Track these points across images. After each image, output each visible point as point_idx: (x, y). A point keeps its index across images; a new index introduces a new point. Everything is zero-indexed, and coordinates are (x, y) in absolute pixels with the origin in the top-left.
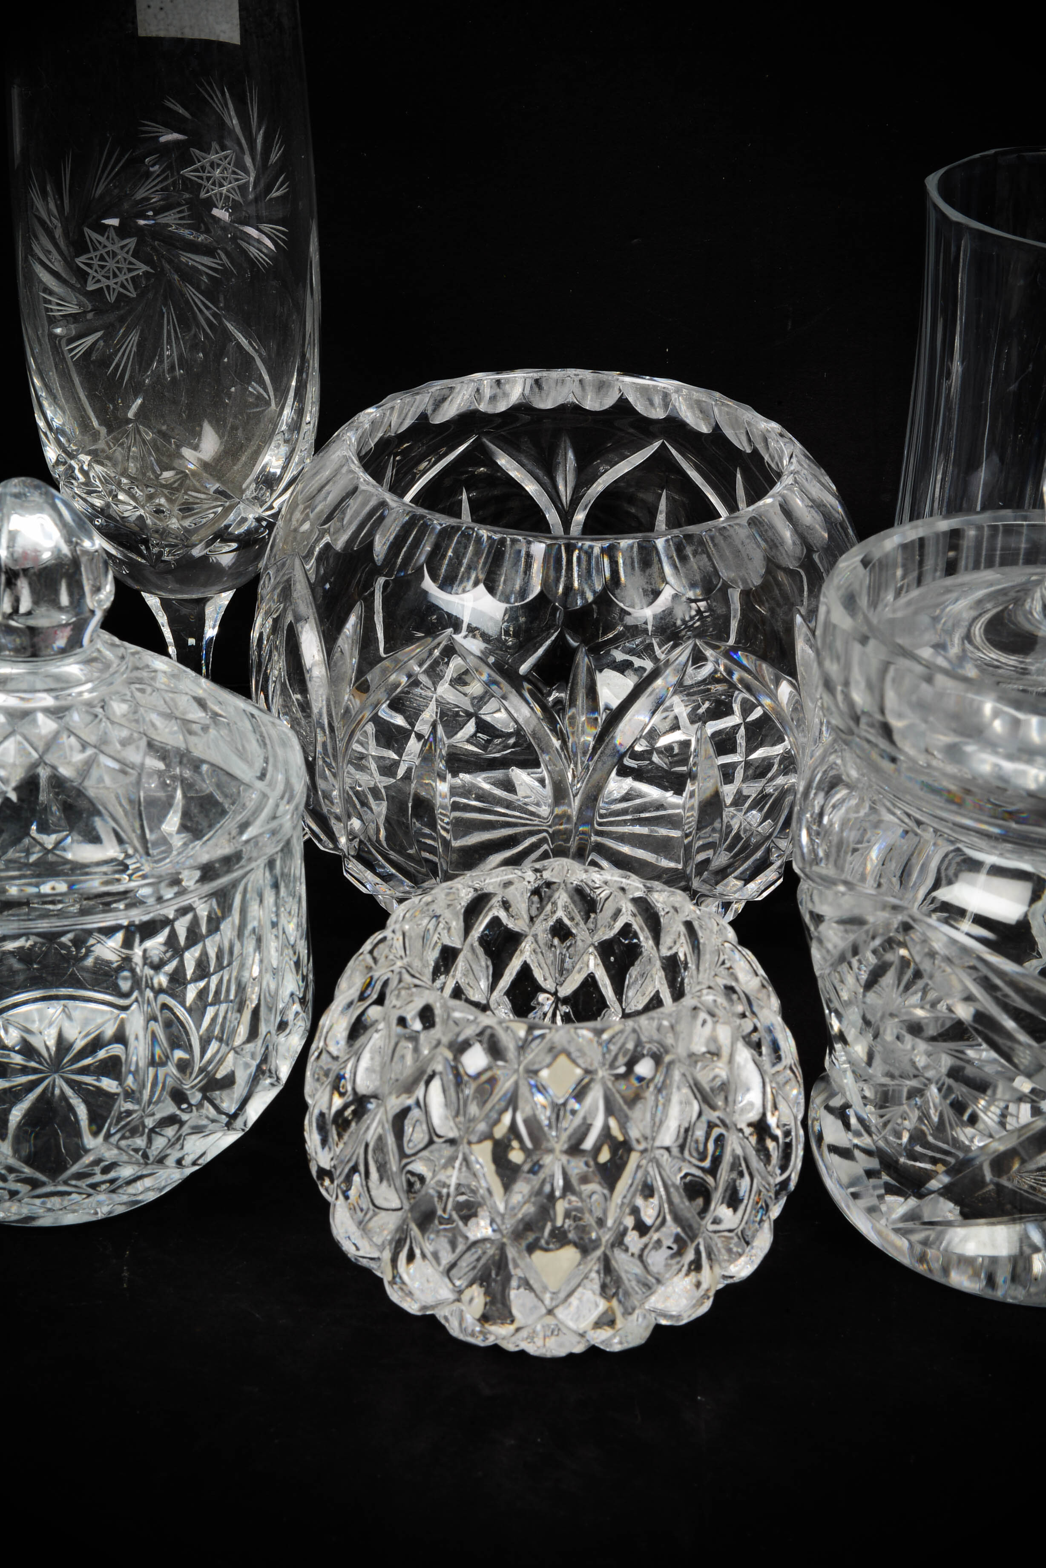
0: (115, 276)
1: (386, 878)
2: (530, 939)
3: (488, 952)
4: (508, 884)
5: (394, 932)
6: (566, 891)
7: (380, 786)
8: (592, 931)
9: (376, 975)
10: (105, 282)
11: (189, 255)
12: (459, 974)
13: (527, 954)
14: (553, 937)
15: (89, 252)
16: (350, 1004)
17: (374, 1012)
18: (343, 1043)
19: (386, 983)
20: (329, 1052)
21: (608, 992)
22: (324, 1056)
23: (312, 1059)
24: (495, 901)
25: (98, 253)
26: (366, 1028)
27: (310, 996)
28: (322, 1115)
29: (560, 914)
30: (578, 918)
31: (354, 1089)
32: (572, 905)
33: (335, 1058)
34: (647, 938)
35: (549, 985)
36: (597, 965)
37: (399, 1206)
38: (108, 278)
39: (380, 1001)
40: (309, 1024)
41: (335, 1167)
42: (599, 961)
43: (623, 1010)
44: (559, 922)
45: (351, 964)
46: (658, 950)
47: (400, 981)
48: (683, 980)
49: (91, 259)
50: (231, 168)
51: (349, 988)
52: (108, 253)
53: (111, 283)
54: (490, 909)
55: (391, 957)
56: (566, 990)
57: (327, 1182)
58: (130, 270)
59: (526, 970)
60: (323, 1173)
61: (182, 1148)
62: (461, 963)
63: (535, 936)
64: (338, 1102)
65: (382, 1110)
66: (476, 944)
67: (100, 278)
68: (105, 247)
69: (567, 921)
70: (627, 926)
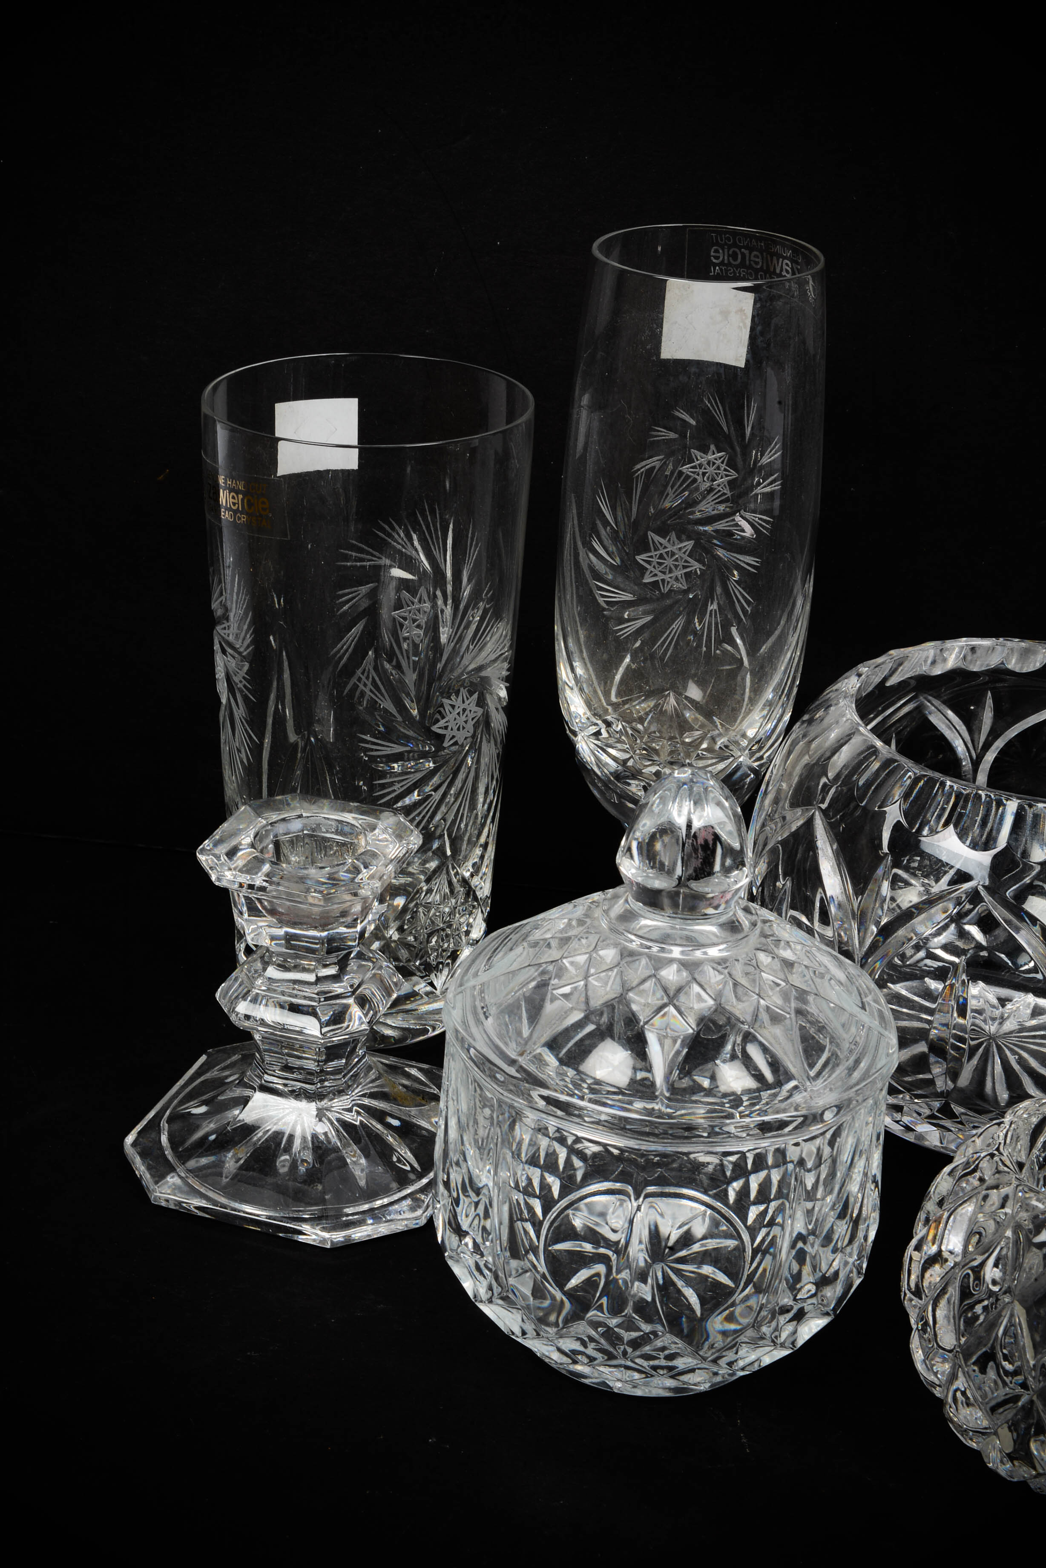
0: (671, 571)
10: (661, 576)
11: (735, 555)
15: (650, 551)
25: (658, 553)
38: (664, 573)
49: (651, 557)
50: (723, 466)
52: (667, 553)
53: (667, 577)
58: (685, 567)
61: (736, 1353)
67: (657, 572)
68: (665, 547)
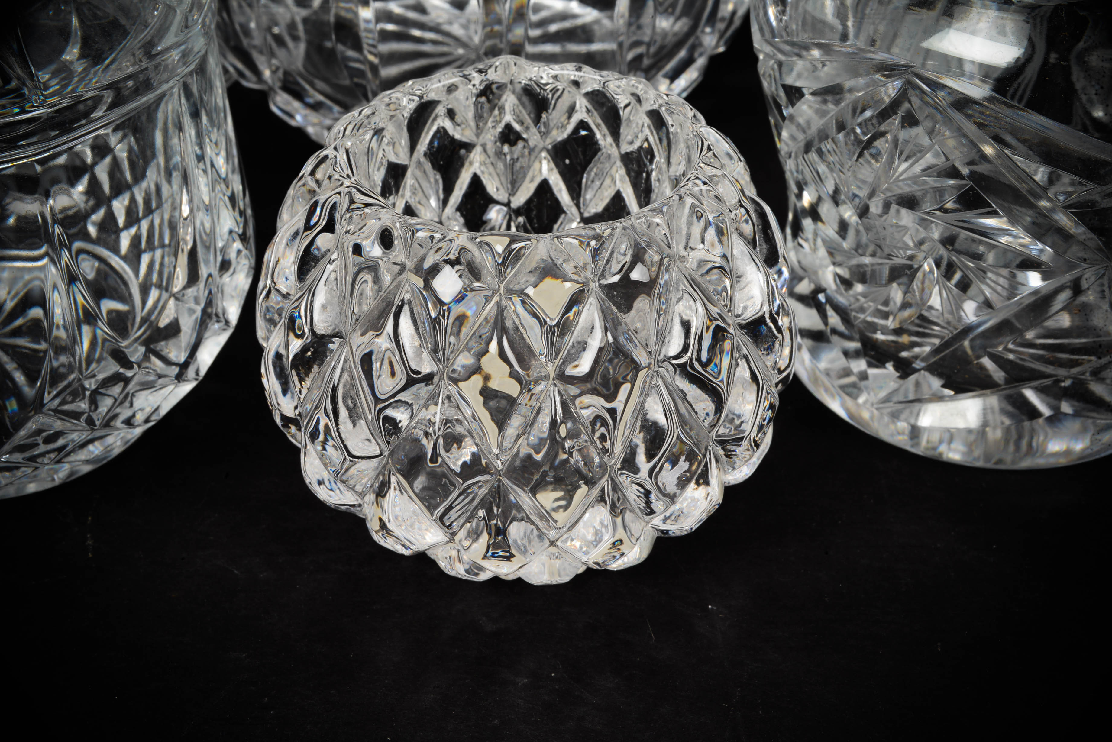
1: (316, 107)
2: (478, 149)
3: (436, 166)
4: (451, 89)
5: (335, 148)
6: (514, 92)
7: (298, 19)
8: (544, 135)
9: (322, 199)
12: (408, 193)
13: (476, 165)
14: (503, 143)
16: (296, 234)
17: (324, 241)
18: (293, 278)
19: (334, 207)
20: (278, 290)
21: (564, 196)
22: (273, 295)
23: (260, 299)
24: (440, 110)
26: (317, 260)
27: (250, 232)
28: (278, 356)
29: (508, 118)
30: (528, 121)
31: (312, 330)
32: (521, 108)
33: (286, 296)
34: (604, 136)
35: (501, 196)
36: (551, 170)
37: (378, 452)
39: (330, 227)
40: (253, 261)
41: (300, 414)
42: (552, 165)
43: (581, 214)
44: (508, 127)
45: (291, 192)
46: (618, 146)
47: (352, 202)
48: (649, 175)
51: (292, 217)
54: (435, 119)
55: (336, 176)
56: (519, 200)
57: (293, 429)
59: (476, 182)
60: (287, 421)
62: (409, 181)
63: (484, 146)
64: (296, 345)
65: (347, 349)
66: (423, 159)
69: (517, 127)
70: (582, 125)
